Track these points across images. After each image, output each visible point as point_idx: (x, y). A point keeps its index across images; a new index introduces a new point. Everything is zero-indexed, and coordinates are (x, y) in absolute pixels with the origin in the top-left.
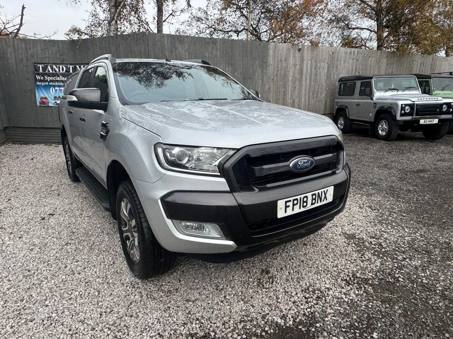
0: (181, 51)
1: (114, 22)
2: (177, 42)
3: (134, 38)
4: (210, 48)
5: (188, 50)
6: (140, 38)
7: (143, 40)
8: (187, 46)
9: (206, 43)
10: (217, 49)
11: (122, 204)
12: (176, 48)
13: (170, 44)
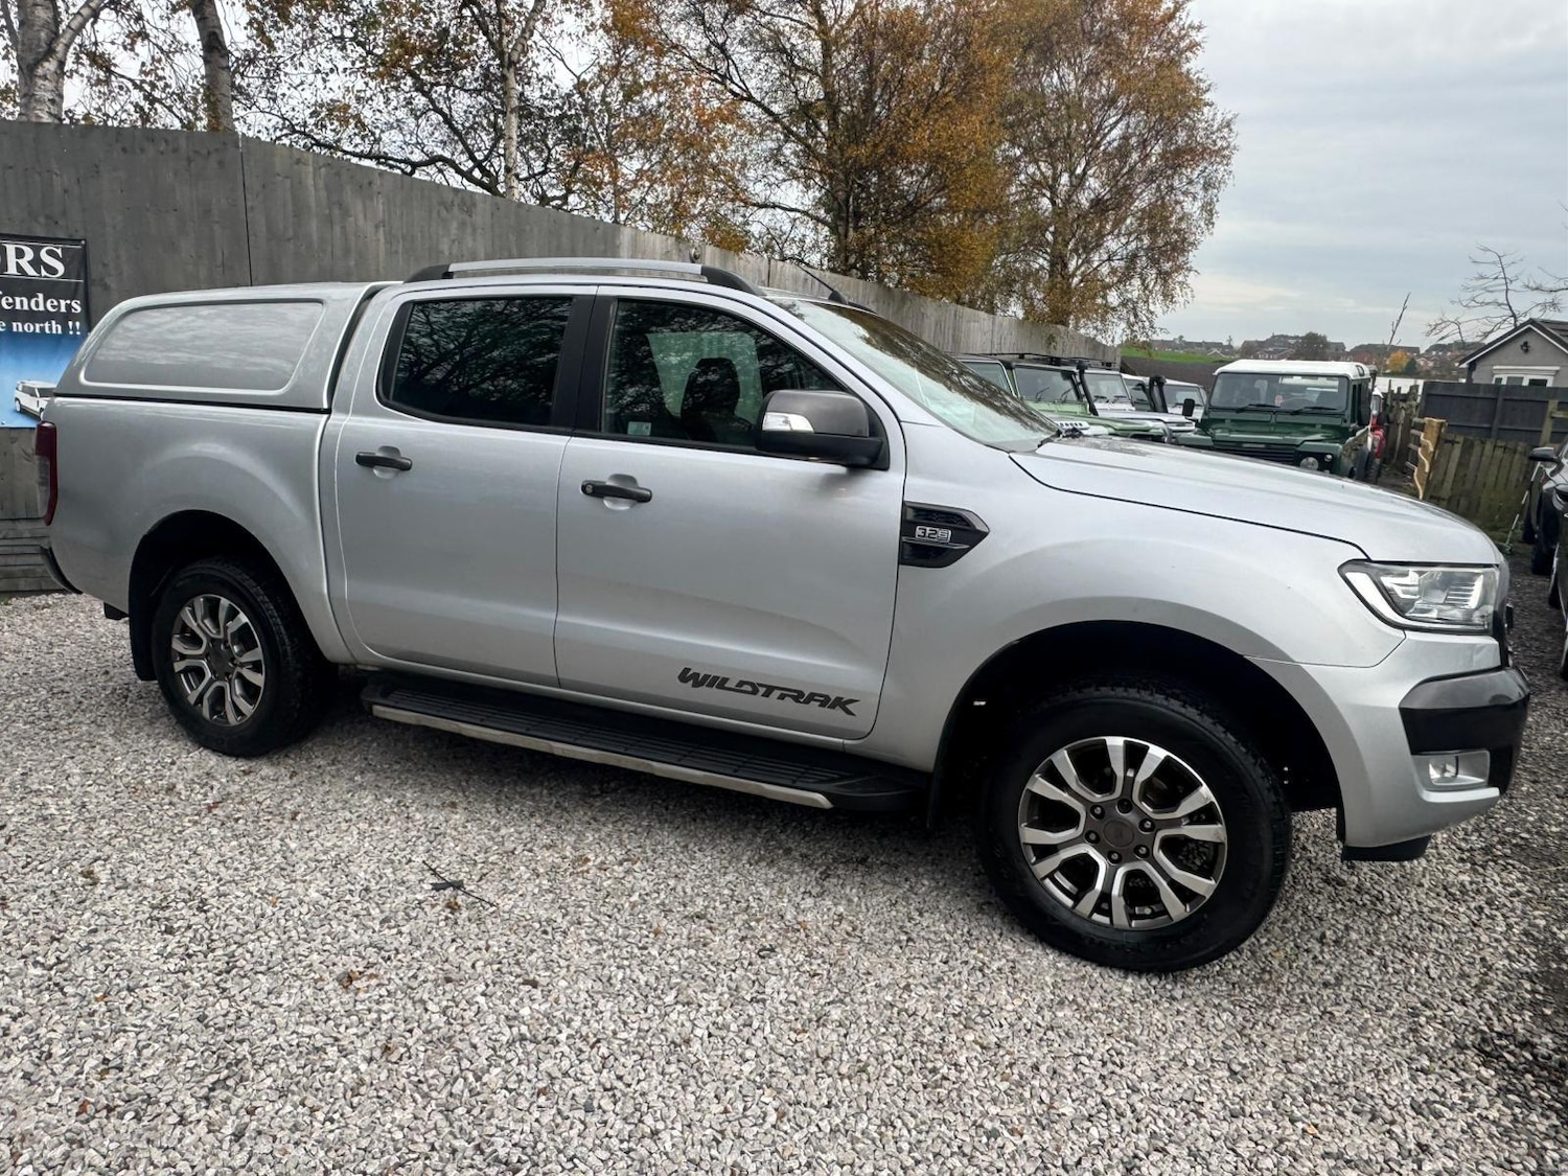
0: (361, 222)
1: (50, 66)
2: (348, 188)
3: (175, 150)
4: (455, 225)
5: (383, 221)
6: (209, 153)
7: (221, 163)
8: (381, 206)
9: (442, 203)
10: (474, 230)
11: (1063, 760)
12: (346, 212)
13: (323, 194)
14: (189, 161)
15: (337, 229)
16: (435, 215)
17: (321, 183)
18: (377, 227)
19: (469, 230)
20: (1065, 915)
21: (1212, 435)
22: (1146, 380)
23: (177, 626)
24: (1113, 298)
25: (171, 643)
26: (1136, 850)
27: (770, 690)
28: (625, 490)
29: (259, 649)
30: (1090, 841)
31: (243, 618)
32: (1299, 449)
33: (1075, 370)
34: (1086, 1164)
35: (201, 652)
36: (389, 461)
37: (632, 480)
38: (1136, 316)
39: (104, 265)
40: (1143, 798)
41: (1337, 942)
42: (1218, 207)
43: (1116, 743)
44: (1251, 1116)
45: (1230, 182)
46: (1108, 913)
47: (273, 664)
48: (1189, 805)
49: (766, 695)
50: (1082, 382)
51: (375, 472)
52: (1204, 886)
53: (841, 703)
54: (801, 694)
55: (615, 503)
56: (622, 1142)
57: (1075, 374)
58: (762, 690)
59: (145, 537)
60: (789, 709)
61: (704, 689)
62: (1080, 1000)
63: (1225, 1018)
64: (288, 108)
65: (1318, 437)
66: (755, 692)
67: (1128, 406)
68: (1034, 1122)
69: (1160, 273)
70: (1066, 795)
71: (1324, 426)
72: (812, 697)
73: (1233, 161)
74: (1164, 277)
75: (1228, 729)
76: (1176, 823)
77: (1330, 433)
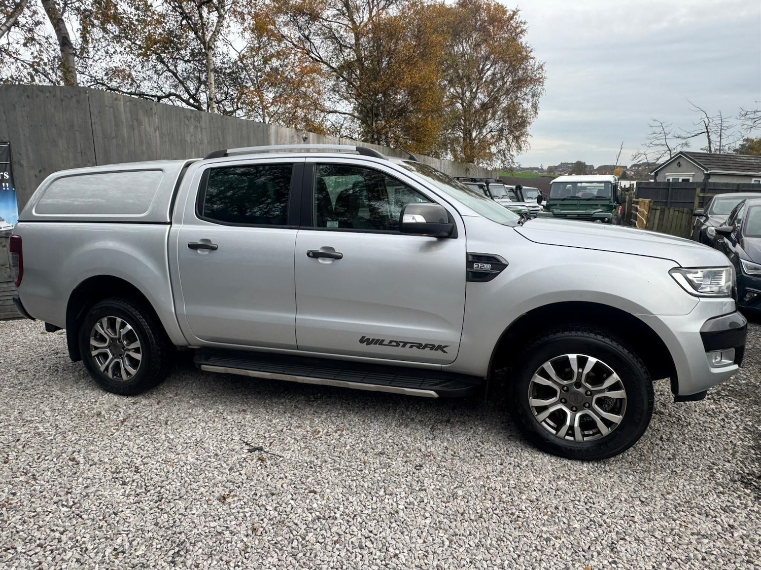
2: (141, 111)
3: (54, 96)
4: (192, 127)
5: (158, 127)
6: (72, 97)
7: (78, 102)
8: (157, 120)
9: (186, 117)
10: (202, 129)
11: (548, 366)
12: (140, 123)
13: (129, 115)
14: (62, 101)
15: (136, 131)
16: (183, 122)
17: (128, 110)
18: (155, 130)
19: (199, 129)
20: (553, 438)
21: (552, 211)
22: (514, 187)
23: (93, 333)
24: (494, 149)
25: (89, 341)
26: (584, 405)
27: (405, 344)
28: (329, 254)
29: (138, 342)
30: (562, 403)
31: (129, 327)
32: (593, 216)
33: (484, 184)
34: (592, 548)
35: (106, 345)
36: (206, 246)
37: (332, 249)
38: (505, 157)
39: (20, 154)
40: (586, 381)
41: (668, 440)
42: (539, 105)
43: (573, 357)
44: (656, 520)
45: (544, 94)
46: (573, 435)
47: (146, 348)
48: (608, 383)
49: (403, 346)
50: (488, 190)
51: (199, 251)
52: (617, 419)
53: (441, 348)
54: (421, 345)
55: (323, 260)
56: (381, 561)
57: (484, 186)
58: (401, 344)
59: (74, 290)
60: (415, 352)
61: (372, 345)
62: (566, 476)
63: (631, 478)
64: (93, 71)
65: (600, 210)
66: (398, 345)
67: (508, 200)
68: (564, 532)
69: (514, 137)
70: (550, 382)
71: (602, 205)
72: (426, 346)
73: (544, 84)
74: (517, 138)
75: (624, 347)
76: (602, 391)
77: (605, 208)
